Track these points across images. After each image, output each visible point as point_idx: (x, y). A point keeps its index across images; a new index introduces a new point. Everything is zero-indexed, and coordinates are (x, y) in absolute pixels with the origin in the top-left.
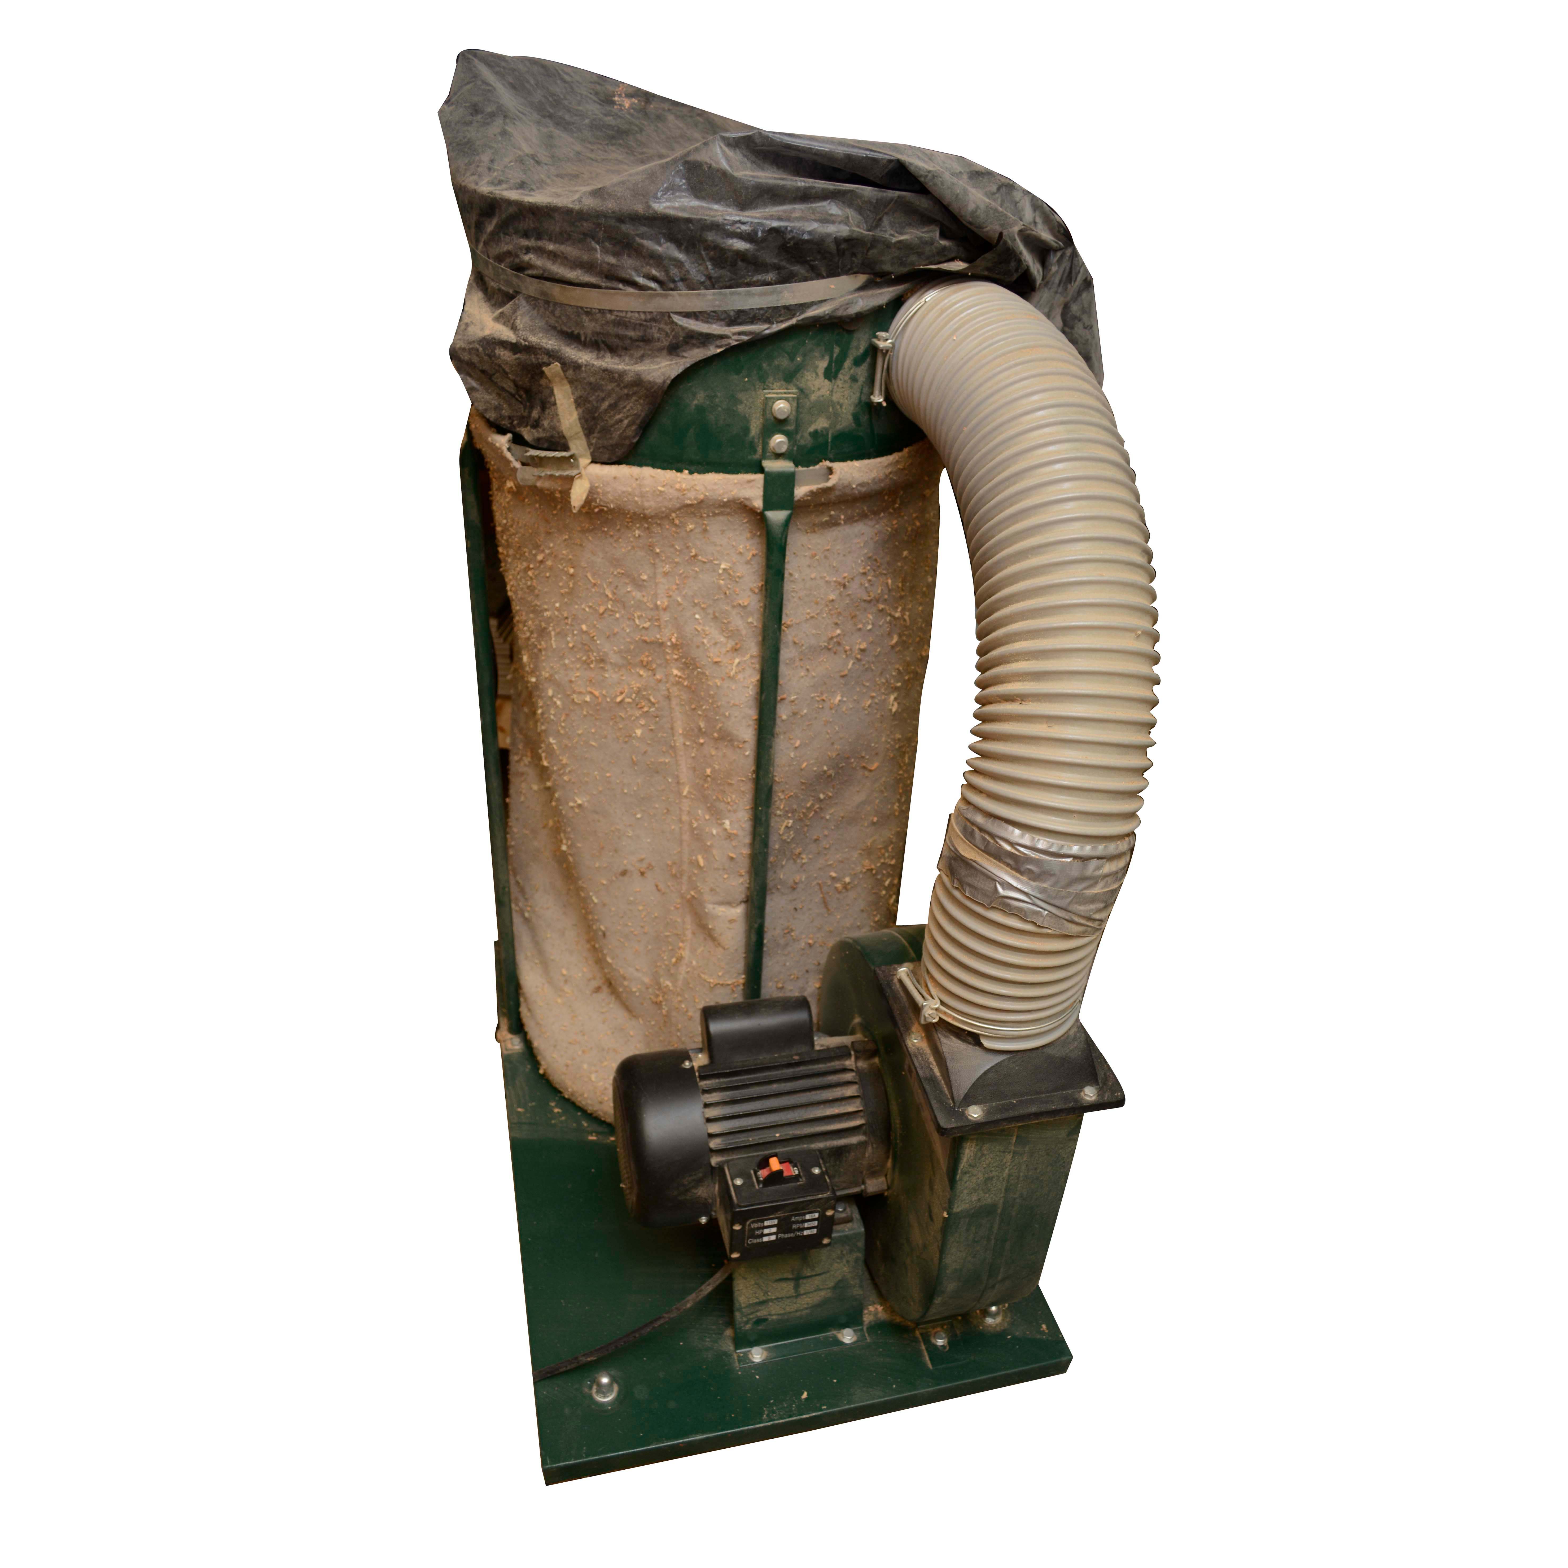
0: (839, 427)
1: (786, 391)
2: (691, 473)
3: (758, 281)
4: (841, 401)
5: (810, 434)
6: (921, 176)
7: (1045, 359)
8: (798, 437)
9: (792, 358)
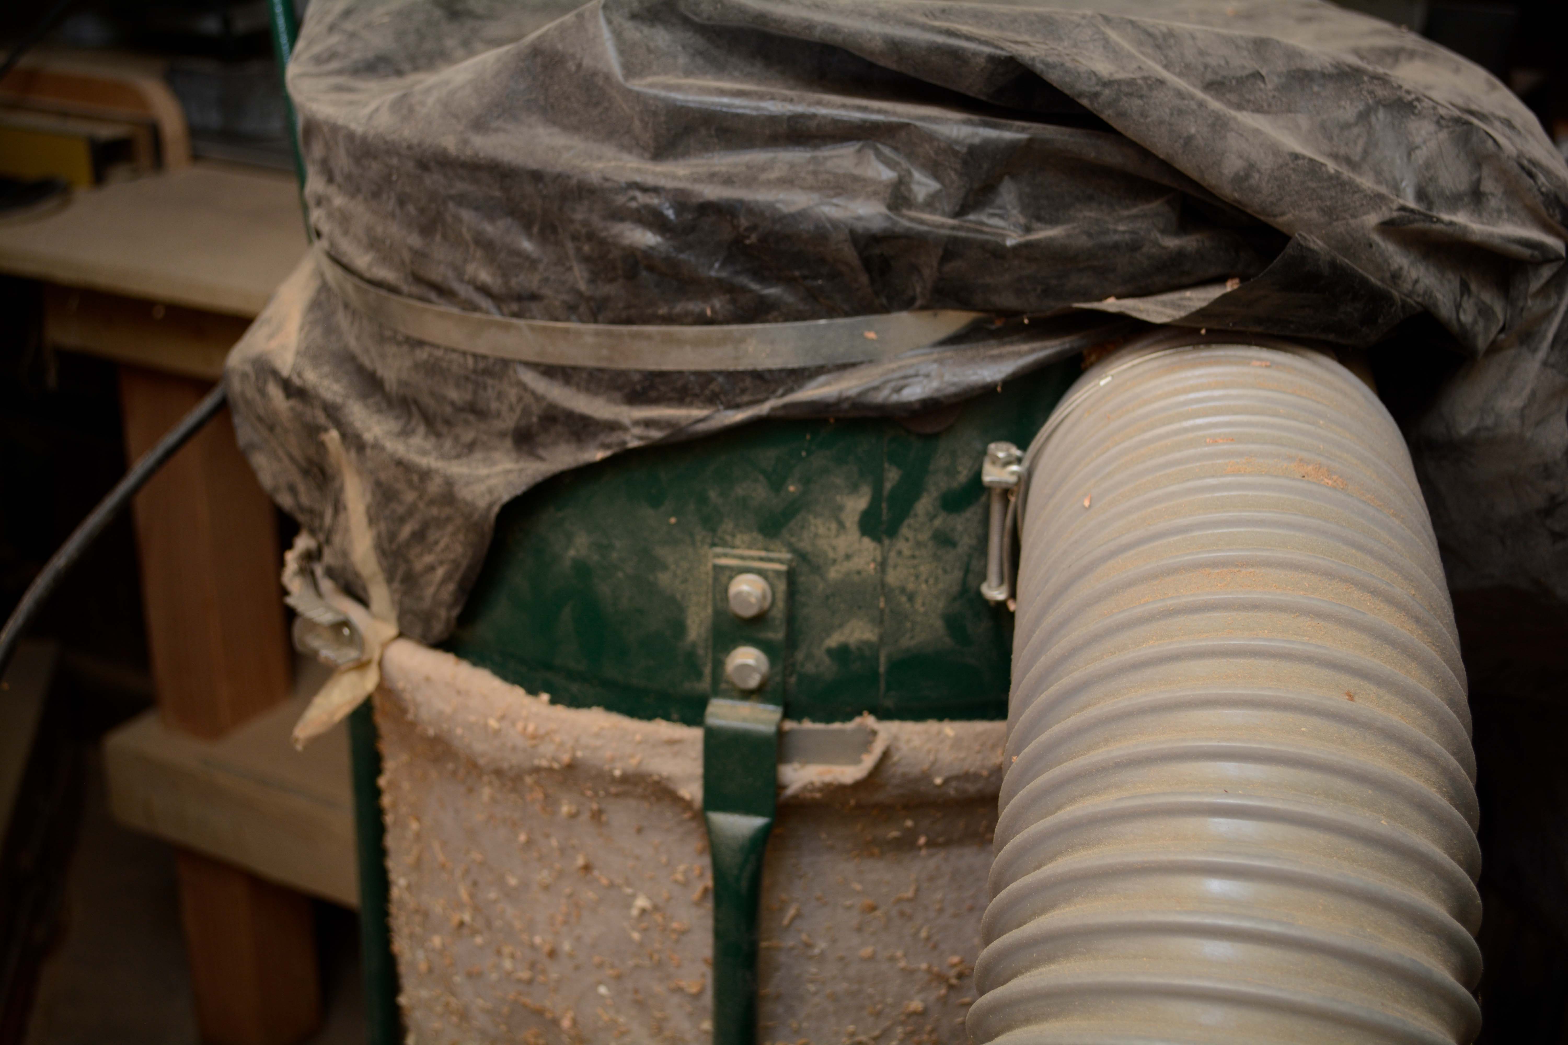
0: (906, 642)
1: (763, 554)
2: (553, 702)
3: (687, 314)
4: (911, 586)
5: (830, 652)
6: (1081, 94)
7: (1256, 606)
8: (800, 656)
9: (777, 485)
